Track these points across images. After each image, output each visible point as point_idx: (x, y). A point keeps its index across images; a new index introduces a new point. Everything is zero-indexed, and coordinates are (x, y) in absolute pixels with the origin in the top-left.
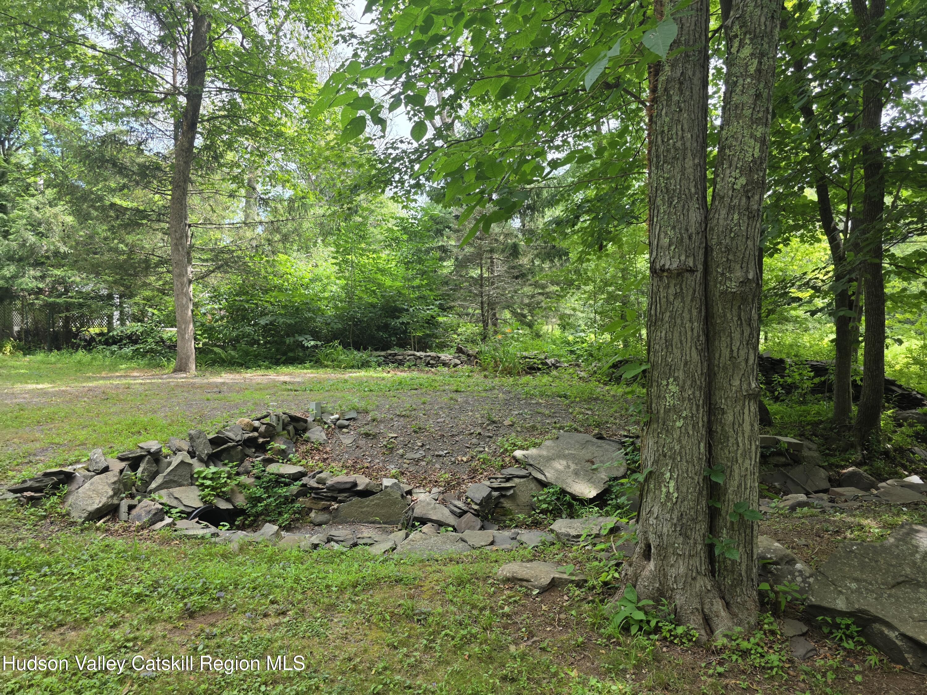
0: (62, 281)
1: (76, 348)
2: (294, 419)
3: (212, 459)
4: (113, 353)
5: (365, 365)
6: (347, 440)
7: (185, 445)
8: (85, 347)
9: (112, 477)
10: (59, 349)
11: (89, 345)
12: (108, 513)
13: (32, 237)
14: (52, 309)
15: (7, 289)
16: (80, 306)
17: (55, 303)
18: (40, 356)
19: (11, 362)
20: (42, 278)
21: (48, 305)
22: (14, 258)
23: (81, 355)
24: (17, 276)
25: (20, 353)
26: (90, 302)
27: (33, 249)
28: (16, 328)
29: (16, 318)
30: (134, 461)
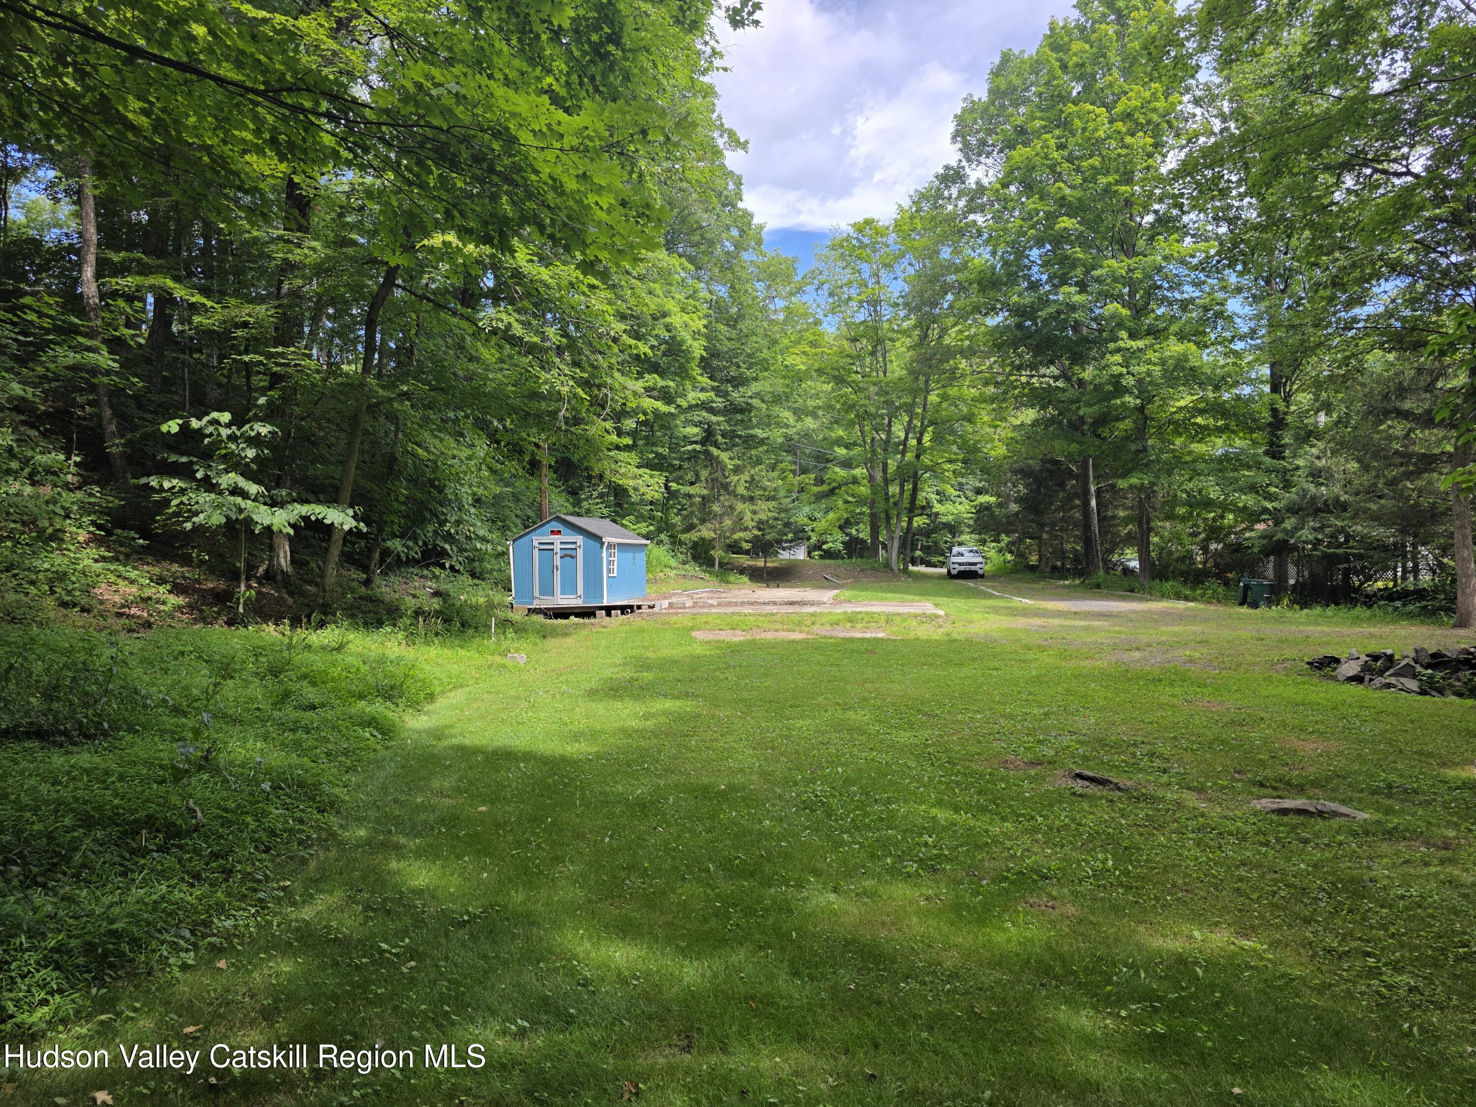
0: (1342, 530)
1: (1354, 603)
3: (1428, 666)
4: (1397, 609)
7: (1413, 654)
8: (1365, 603)
9: (1360, 662)
10: (1337, 604)
11: (1370, 600)
12: (1357, 679)
13: (1312, 488)
14: (1331, 560)
15: (1286, 542)
16: (1360, 557)
17: (1334, 554)
18: (1317, 610)
19: (1289, 614)
20: (1322, 528)
21: (1326, 556)
22: (1293, 510)
23: (1359, 610)
24: (1296, 529)
25: (1297, 607)
26: (1371, 553)
27: (1313, 499)
28: (1292, 582)
29: (1292, 570)
30: (1375, 658)
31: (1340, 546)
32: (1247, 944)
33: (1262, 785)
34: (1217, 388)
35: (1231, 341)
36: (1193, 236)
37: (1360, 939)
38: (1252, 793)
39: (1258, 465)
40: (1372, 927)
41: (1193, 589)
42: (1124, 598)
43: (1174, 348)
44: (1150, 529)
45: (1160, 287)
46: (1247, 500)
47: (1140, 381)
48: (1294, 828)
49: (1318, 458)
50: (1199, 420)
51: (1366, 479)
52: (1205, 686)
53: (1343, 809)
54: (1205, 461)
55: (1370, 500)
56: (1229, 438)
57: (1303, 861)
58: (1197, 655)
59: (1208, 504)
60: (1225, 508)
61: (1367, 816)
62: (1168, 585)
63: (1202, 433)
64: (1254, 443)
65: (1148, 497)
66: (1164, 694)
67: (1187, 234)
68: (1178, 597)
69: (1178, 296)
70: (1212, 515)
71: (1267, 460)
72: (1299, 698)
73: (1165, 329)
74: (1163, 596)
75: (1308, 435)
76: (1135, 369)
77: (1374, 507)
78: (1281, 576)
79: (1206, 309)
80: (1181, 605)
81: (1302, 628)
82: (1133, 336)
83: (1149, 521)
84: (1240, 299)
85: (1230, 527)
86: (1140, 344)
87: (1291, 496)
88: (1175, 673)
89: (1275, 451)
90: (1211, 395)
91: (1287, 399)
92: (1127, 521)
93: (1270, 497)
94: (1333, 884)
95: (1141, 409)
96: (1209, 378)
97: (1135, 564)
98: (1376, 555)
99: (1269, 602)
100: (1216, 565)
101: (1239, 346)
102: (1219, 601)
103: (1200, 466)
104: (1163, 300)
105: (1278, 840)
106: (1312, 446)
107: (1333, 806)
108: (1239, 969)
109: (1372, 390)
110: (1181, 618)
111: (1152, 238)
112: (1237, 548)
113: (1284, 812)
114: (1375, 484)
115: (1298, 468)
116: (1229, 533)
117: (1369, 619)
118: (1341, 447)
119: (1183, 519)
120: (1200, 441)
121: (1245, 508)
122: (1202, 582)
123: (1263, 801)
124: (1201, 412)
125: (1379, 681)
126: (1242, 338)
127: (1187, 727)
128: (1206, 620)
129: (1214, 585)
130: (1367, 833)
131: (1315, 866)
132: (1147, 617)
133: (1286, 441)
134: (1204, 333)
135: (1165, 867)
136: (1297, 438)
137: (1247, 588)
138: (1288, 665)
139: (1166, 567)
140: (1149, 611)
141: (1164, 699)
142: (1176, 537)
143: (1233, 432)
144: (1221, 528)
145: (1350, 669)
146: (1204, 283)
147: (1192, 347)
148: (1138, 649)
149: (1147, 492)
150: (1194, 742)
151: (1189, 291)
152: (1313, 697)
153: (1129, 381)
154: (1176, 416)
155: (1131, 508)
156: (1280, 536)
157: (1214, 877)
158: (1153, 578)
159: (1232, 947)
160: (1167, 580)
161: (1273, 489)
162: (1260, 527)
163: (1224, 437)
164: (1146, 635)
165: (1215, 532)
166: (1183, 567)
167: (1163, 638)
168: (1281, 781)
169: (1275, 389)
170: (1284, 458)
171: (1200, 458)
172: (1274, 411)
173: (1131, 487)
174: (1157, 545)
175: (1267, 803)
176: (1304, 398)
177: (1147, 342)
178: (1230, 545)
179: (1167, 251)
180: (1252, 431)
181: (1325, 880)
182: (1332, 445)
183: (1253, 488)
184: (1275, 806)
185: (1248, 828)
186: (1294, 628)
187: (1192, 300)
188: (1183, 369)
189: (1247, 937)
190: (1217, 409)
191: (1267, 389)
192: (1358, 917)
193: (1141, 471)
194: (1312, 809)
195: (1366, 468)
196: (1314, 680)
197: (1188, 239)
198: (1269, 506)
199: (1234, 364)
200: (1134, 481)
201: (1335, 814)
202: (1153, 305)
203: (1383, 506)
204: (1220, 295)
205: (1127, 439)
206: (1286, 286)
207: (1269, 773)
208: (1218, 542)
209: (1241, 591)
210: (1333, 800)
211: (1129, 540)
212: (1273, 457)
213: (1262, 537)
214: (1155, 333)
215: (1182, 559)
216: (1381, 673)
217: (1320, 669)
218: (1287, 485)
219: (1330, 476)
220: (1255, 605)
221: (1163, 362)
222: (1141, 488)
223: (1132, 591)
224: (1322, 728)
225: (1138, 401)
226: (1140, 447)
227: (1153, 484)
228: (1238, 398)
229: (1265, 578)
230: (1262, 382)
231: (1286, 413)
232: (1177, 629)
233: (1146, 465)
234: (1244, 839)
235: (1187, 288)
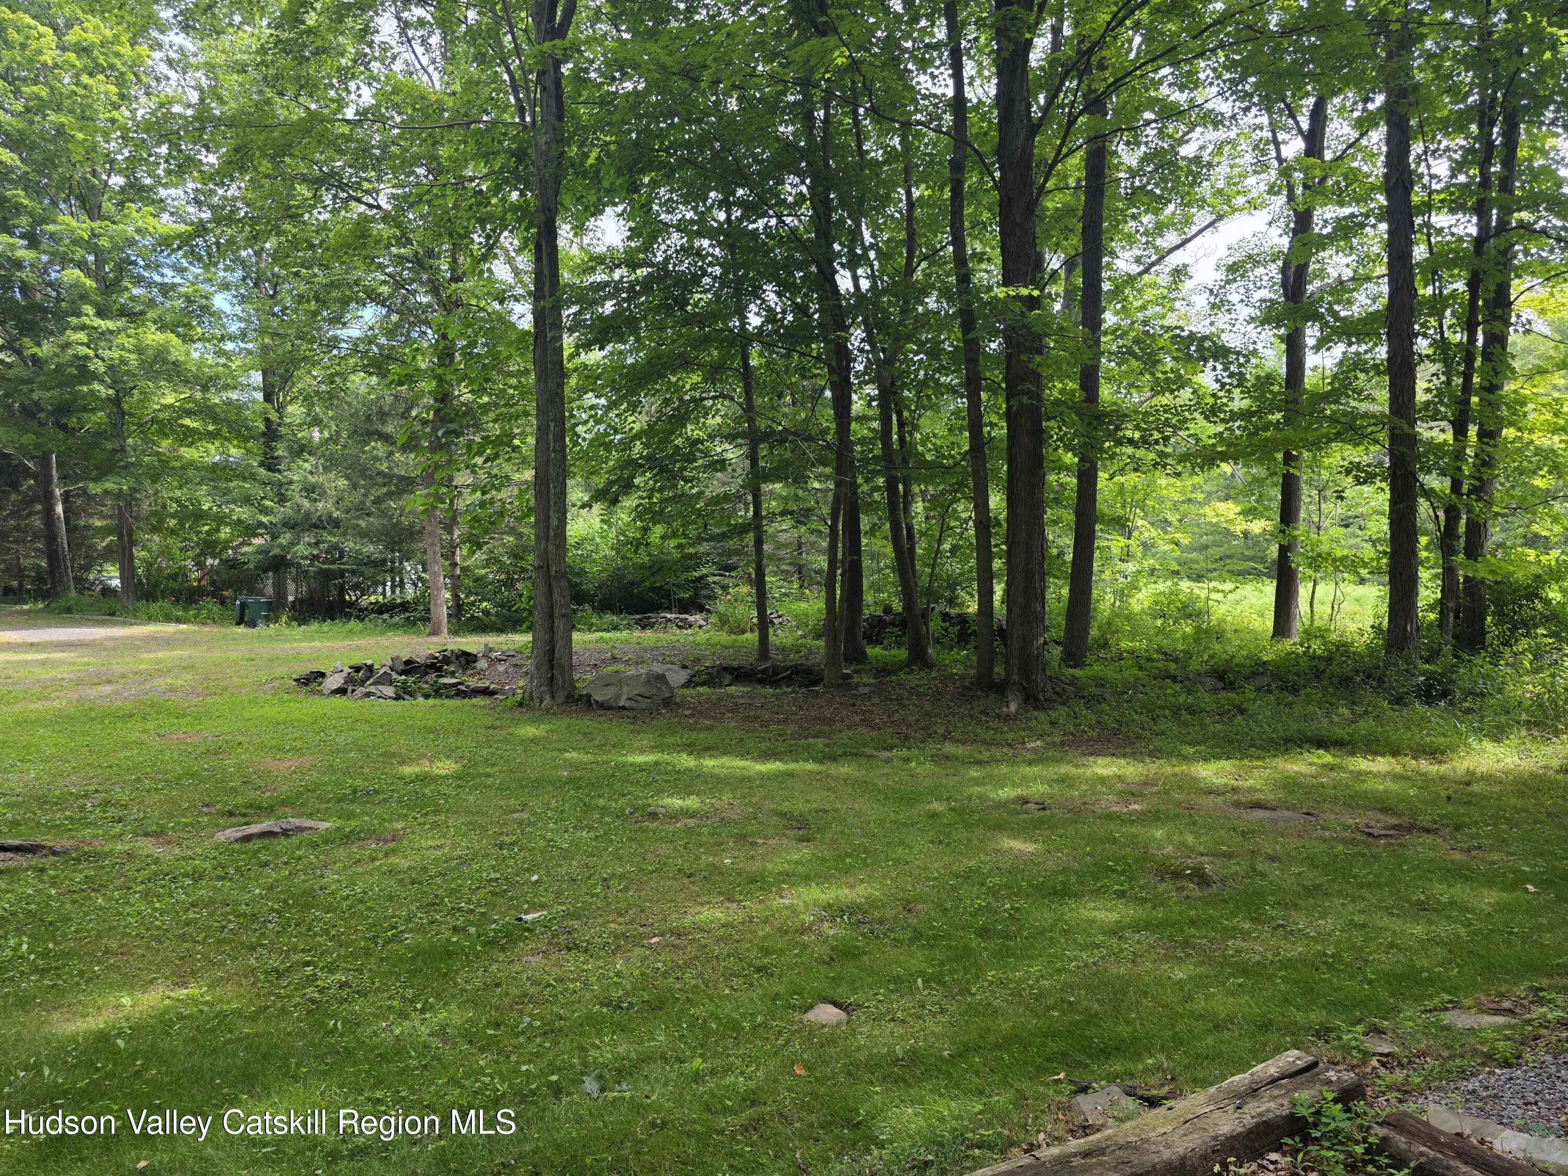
0: (335, 547)
1: (348, 616)
2: (465, 654)
3: (402, 673)
4: (384, 621)
5: (616, 628)
6: (501, 668)
7: (389, 663)
8: (358, 617)
9: (344, 674)
10: (333, 619)
11: (361, 614)
12: (342, 691)
13: (306, 504)
14: (326, 575)
15: (283, 557)
16: (353, 572)
17: (328, 570)
18: (314, 626)
19: (287, 632)
20: (317, 544)
21: (322, 572)
22: (289, 525)
23: (353, 624)
24: (292, 544)
25: (295, 624)
26: (363, 568)
27: (308, 515)
28: (291, 598)
29: (291, 587)
30: (357, 669)
31: (333, 562)
32: (183, 993)
33: (231, 814)
34: (205, 388)
35: (222, 339)
36: (172, 214)
37: (303, 951)
38: (218, 825)
39: (253, 477)
40: (315, 935)
41: (186, 609)
42: (102, 623)
43: (153, 337)
44: (133, 543)
45: (134, 263)
46: (241, 512)
47: (111, 368)
48: (256, 853)
49: (311, 473)
50: (187, 422)
51: (355, 497)
52: (184, 716)
53: (308, 823)
54: (197, 468)
55: (359, 517)
56: (222, 445)
57: (259, 886)
58: (180, 682)
59: (200, 516)
60: (221, 520)
61: (327, 825)
62: (155, 607)
63: (189, 437)
64: (249, 451)
65: (129, 505)
66: (133, 732)
67: (164, 210)
68: (168, 619)
69: (157, 278)
70: (206, 528)
71: (262, 471)
72: (281, 718)
73: (143, 313)
74: (151, 619)
75: (301, 450)
76: (107, 354)
77: (363, 524)
78: (280, 593)
79: (189, 300)
80: (171, 628)
81: (295, 645)
82: (100, 313)
83: (130, 534)
84: (228, 295)
85: (227, 541)
86: (110, 324)
87: (286, 510)
88: (151, 706)
89: (271, 464)
90: (198, 395)
91: (280, 409)
92: (106, 531)
93: (265, 511)
94: (285, 901)
95: (116, 401)
96: (196, 377)
97: (116, 583)
98: (368, 571)
99: (268, 620)
100: (213, 583)
101: (229, 346)
102: (214, 622)
103: (191, 473)
104: (138, 280)
105: (237, 869)
106: (306, 461)
107: (297, 822)
108: (170, 1024)
109: (357, 411)
110: (168, 642)
111: (121, 204)
112: (232, 564)
113: (248, 838)
114: (363, 503)
115: (291, 482)
116: (226, 548)
117: (361, 632)
118: (332, 463)
119: (173, 532)
120: (190, 446)
121: (239, 521)
122: (197, 602)
123: (228, 832)
124: (189, 413)
125: (361, 690)
126: (232, 338)
127: (155, 764)
128: (196, 643)
129: (210, 604)
130: (326, 842)
131: (271, 888)
132: (130, 645)
133: (280, 453)
134: (189, 326)
135: (99, 932)
136: (290, 449)
137: (243, 606)
138: (276, 684)
139: (156, 585)
140: (132, 637)
141: (132, 737)
142: (166, 552)
143: (225, 439)
144: (216, 542)
145: (333, 682)
146: (186, 270)
147: (174, 340)
148: (109, 682)
149: (128, 500)
150: (160, 780)
151: (169, 275)
152: (296, 714)
153: (99, 366)
154: (161, 415)
155: (111, 517)
156: (276, 551)
157: (159, 928)
158: (138, 599)
159: (167, 1002)
160: (155, 600)
161: (268, 503)
162: (257, 541)
163: (217, 444)
164: (123, 664)
165: (210, 546)
166: (175, 586)
167: (143, 667)
168: (251, 806)
169: (268, 398)
170: (279, 471)
171: (191, 464)
172: (267, 421)
173: (106, 492)
174: (143, 560)
175: (232, 833)
176: (295, 411)
177: (119, 324)
178: (227, 561)
179: (140, 223)
180: (246, 439)
181: (278, 900)
182: (322, 461)
183: (247, 500)
184: (240, 834)
185: (207, 865)
186: (287, 645)
187: (174, 286)
188: (165, 361)
189: (185, 985)
190: (205, 411)
191: (259, 396)
192: (303, 929)
193: (118, 474)
194: (277, 830)
195: (355, 486)
196: (301, 697)
197: (166, 217)
198: (265, 519)
199: (224, 365)
200: (110, 485)
201: (301, 829)
202: (126, 283)
203: (371, 524)
204: (207, 288)
205: (100, 434)
206: (275, 292)
207: (240, 800)
208: (214, 558)
209: (238, 609)
210: (300, 815)
211: (108, 554)
212: (269, 469)
213: (259, 552)
214: (132, 316)
215: (174, 577)
216: (363, 683)
217: (306, 685)
218: (282, 499)
219: (323, 494)
220: (252, 624)
221: (139, 350)
222: (119, 494)
223: (113, 614)
224: (299, 744)
225: (111, 392)
226: (117, 447)
227: (133, 490)
228: (229, 402)
229: (264, 596)
230: (255, 389)
231: (279, 425)
232: (160, 655)
233: (125, 467)
234: (201, 877)
235: (168, 272)
